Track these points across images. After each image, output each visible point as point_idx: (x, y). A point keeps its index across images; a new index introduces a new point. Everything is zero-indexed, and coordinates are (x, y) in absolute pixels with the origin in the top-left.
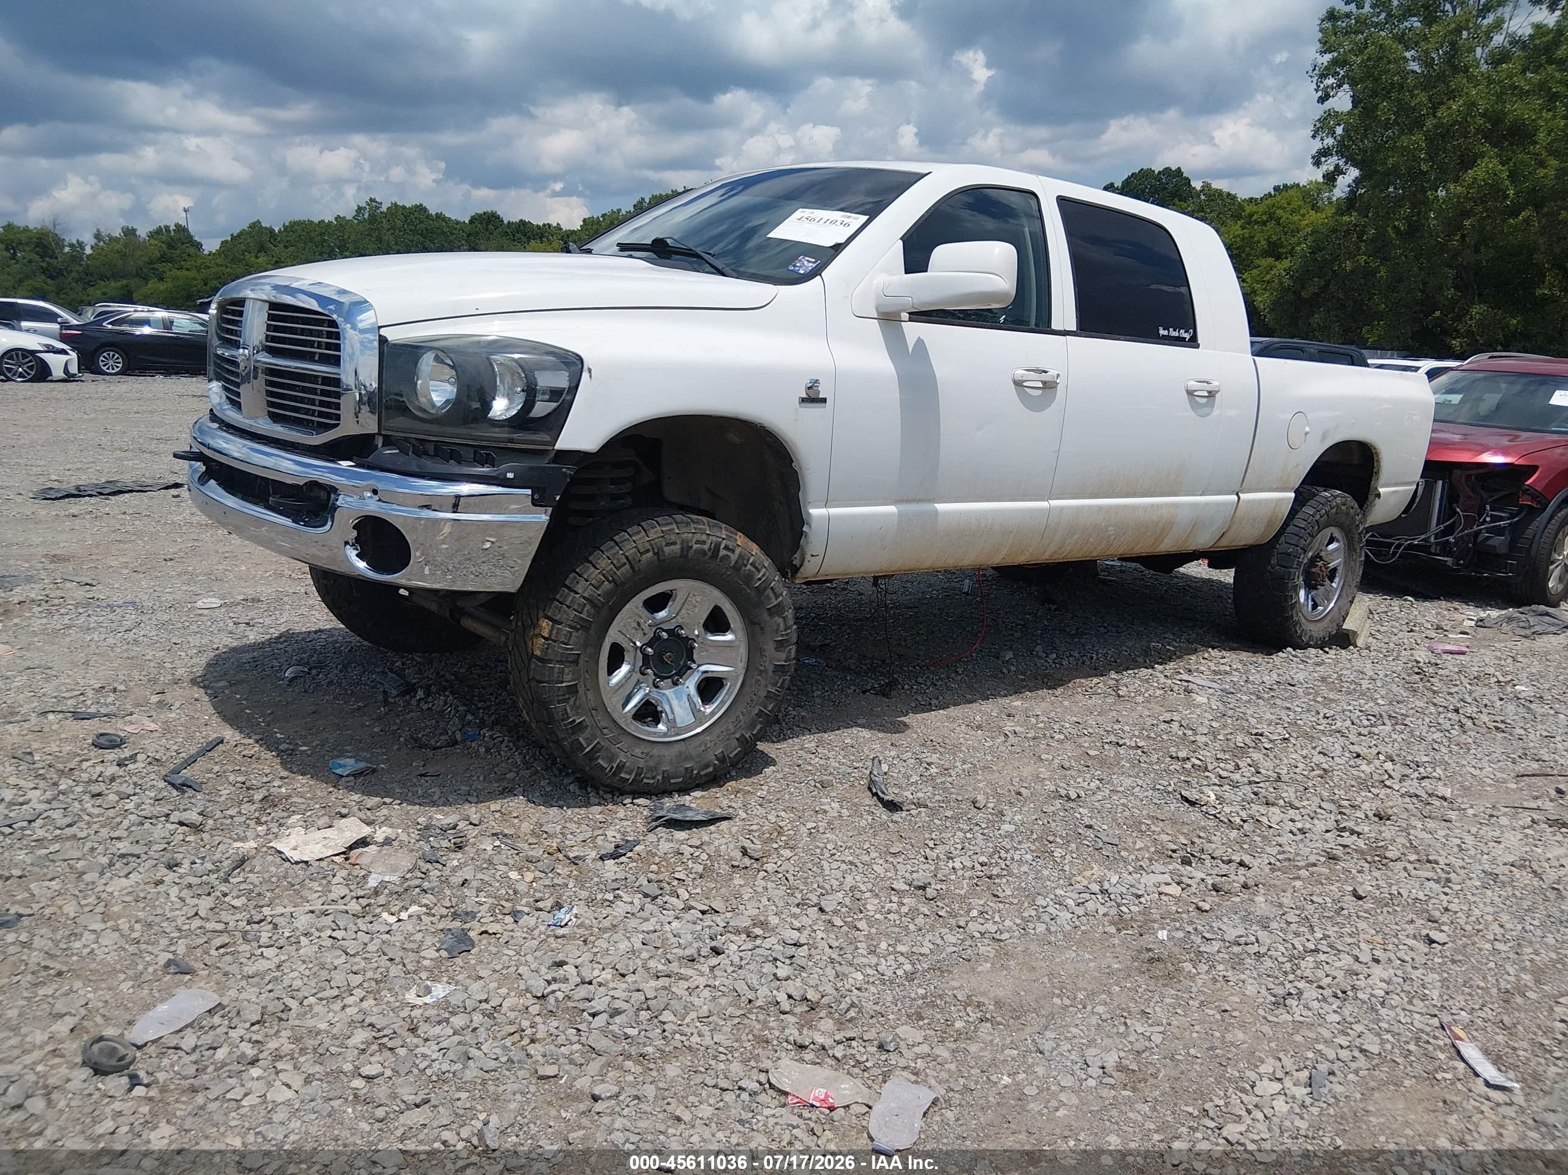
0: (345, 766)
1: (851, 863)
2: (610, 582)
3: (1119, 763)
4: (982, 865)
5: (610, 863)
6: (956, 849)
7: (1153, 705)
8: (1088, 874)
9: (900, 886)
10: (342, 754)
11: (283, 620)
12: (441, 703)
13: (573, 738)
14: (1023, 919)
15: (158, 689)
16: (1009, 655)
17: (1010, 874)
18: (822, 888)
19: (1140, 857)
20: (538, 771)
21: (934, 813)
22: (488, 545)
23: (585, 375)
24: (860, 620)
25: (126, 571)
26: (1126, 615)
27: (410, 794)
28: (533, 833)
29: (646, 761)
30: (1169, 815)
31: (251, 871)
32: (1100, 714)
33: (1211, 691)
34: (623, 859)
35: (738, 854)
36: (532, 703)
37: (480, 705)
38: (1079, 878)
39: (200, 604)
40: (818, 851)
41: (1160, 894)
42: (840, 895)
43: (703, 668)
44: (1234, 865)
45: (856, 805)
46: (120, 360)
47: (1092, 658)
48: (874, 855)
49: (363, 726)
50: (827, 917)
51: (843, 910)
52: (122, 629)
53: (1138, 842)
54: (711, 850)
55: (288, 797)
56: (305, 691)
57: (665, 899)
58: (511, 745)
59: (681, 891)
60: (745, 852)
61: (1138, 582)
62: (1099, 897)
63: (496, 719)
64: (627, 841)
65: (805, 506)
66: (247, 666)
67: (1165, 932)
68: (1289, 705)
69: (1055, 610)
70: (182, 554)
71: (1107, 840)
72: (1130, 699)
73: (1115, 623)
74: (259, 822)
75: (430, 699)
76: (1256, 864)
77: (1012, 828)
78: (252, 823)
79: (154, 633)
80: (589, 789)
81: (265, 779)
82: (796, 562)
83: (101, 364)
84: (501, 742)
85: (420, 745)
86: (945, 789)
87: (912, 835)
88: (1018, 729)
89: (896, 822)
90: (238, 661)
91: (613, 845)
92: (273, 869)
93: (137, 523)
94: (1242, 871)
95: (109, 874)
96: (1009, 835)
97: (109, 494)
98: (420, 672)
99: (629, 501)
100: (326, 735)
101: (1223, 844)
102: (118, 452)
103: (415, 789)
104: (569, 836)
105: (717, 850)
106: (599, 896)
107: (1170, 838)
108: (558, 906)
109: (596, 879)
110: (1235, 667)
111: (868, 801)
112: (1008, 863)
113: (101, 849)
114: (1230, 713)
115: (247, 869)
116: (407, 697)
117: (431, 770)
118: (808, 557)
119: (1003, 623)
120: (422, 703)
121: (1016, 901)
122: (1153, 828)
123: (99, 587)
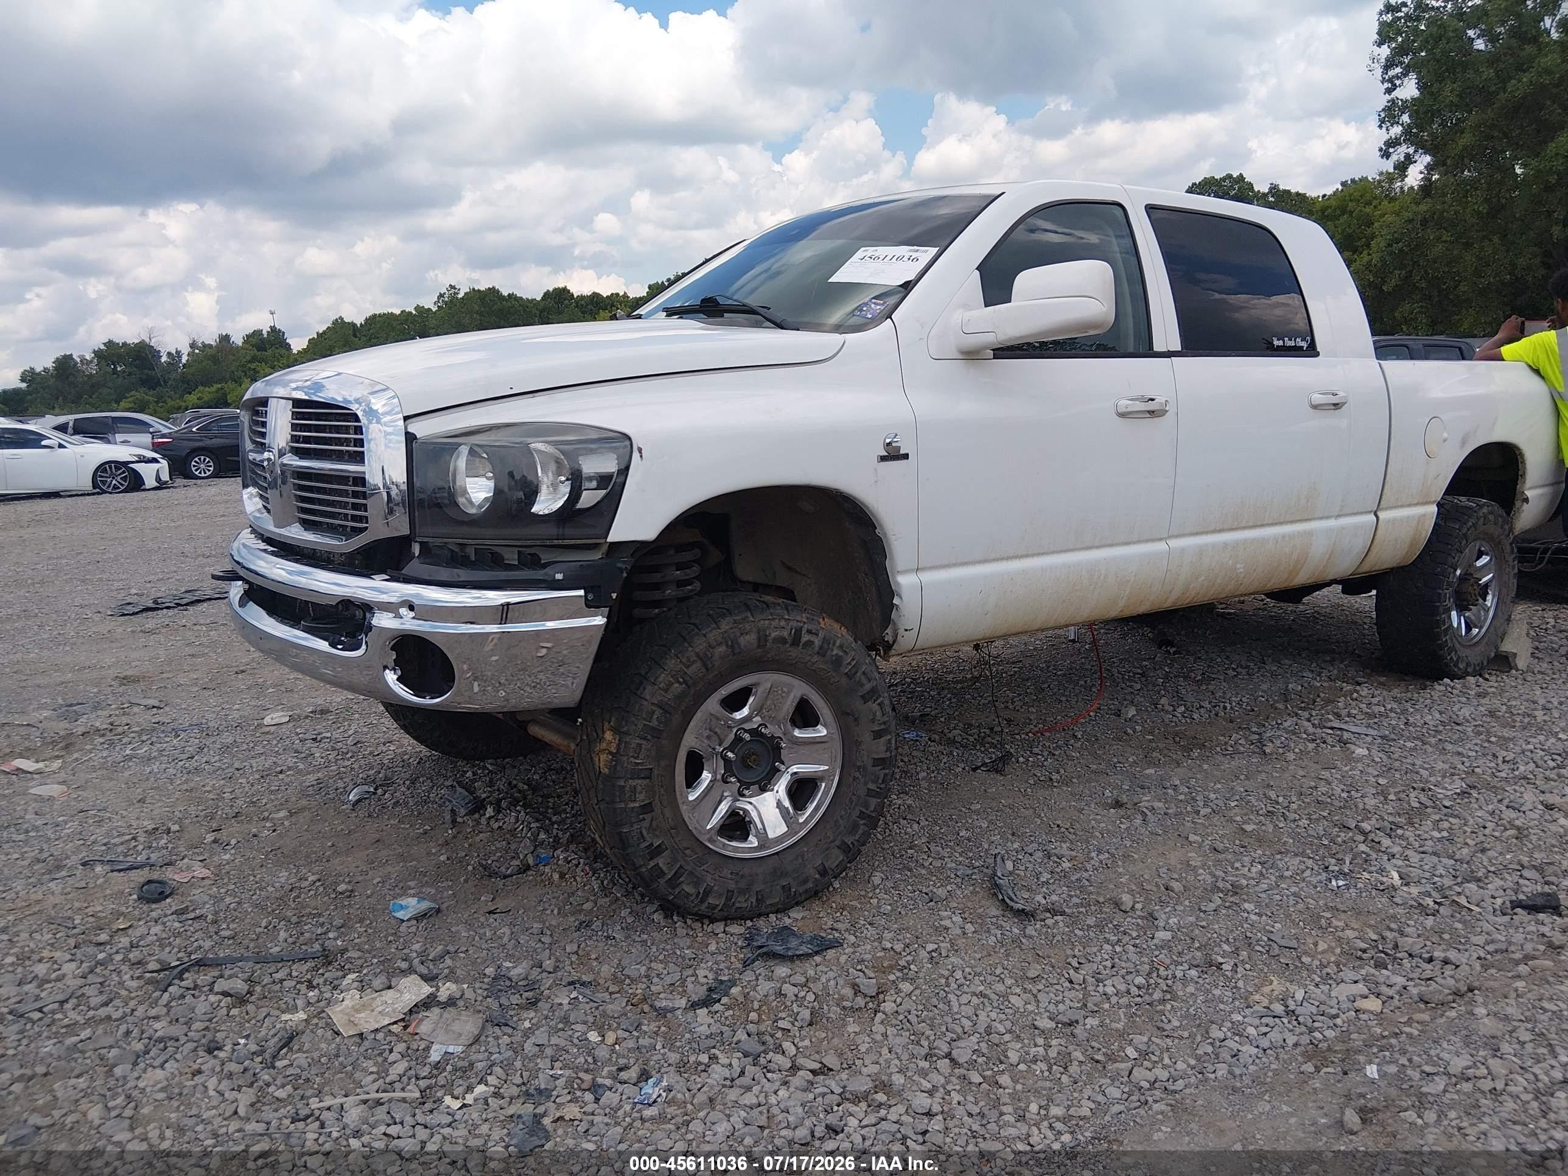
0: (407, 907)
1: (982, 995)
2: (680, 683)
3: (1279, 840)
4: (1139, 988)
5: (702, 1012)
6: (1105, 967)
7: (1306, 762)
8: (1266, 989)
9: (1045, 1023)
10: (404, 892)
11: (350, 732)
12: (513, 820)
13: (652, 864)
14: (1198, 1058)
15: (214, 825)
16: (1132, 712)
17: (1174, 998)
18: (953, 1032)
19: (1325, 961)
20: (617, 899)
21: (1074, 920)
22: (544, 651)
23: (636, 455)
24: (961, 682)
25: (196, 689)
26: (1254, 653)
27: (477, 938)
28: (615, 979)
29: (737, 883)
30: (1350, 903)
31: (300, 1050)
32: (1247, 778)
33: (1369, 739)
34: (717, 1007)
35: (848, 992)
36: (604, 827)
37: (554, 819)
38: (1257, 997)
39: (267, 721)
40: (943, 981)
41: (1357, 1011)
42: (974, 1039)
43: (794, 769)
44: (1438, 964)
45: (980, 917)
46: (211, 464)
47: (1225, 708)
48: (1009, 982)
49: (429, 854)
50: (962, 1071)
51: (980, 1060)
52: (184, 756)
53: (1321, 943)
54: (817, 987)
55: (344, 951)
56: (369, 816)
57: (768, 1057)
58: (587, 868)
59: (787, 1045)
60: (857, 990)
61: (1261, 613)
62: (1285, 1020)
63: (572, 835)
64: (722, 982)
65: (894, 577)
66: (311, 791)
67: (1375, 1067)
68: (1460, 749)
69: (1174, 653)
70: (254, 665)
71: (1283, 942)
72: (1281, 757)
73: (1243, 663)
74: (311, 986)
75: (500, 816)
76: (1464, 961)
77: (1167, 935)
78: (303, 988)
79: (217, 758)
80: (675, 918)
81: (319, 931)
82: (889, 638)
83: (193, 469)
84: (577, 866)
85: (489, 872)
86: (1082, 888)
87: (1051, 952)
88: (1157, 805)
89: (1031, 937)
90: (301, 784)
91: (705, 987)
92: (323, 1046)
93: (212, 633)
94: (1449, 970)
95: (142, 1065)
96: (1165, 945)
97: (187, 604)
98: (491, 784)
99: (697, 585)
100: (389, 869)
101: (1419, 936)
102: (200, 558)
103: (482, 931)
104: (655, 980)
105: (825, 988)
106: (692, 1059)
107: (1356, 934)
108: (645, 1076)
109: (687, 1036)
110: (1389, 707)
111: (994, 912)
112: (1170, 982)
113: (136, 1033)
114: (1397, 764)
115: (296, 1047)
116: (477, 816)
117: (500, 905)
118: (901, 632)
119: (1119, 672)
120: (492, 821)
121: (1186, 1034)
122: (1335, 922)
123: (167, 709)
